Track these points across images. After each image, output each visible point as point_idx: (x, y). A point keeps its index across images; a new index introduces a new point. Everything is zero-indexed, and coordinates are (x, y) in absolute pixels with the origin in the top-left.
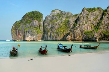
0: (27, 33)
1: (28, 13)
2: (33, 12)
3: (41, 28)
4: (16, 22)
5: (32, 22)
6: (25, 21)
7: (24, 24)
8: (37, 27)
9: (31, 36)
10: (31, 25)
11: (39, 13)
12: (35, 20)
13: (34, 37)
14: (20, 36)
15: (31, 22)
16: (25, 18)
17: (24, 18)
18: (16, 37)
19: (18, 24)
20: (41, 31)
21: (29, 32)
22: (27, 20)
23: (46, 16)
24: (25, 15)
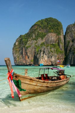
0: (42, 53)
1: (39, 21)
2: (46, 20)
3: (61, 45)
4: (21, 36)
5: (46, 37)
6: (35, 34)
7: (34, 39)
8: (54, 44)
9: (48, 57)
10: (44, 40)
11: (57, 21)
12: (51, 32)
13: (53, 59)
14: (28, 58)
15: (45, 35)
16: (35, 30)
17: (33, 29)
18: (22, 59)
19: (24, 40)
20: (61, 49)
21: (44, 52)
22: (38, 32)
23: (69, 26)
24: (35, 25)
